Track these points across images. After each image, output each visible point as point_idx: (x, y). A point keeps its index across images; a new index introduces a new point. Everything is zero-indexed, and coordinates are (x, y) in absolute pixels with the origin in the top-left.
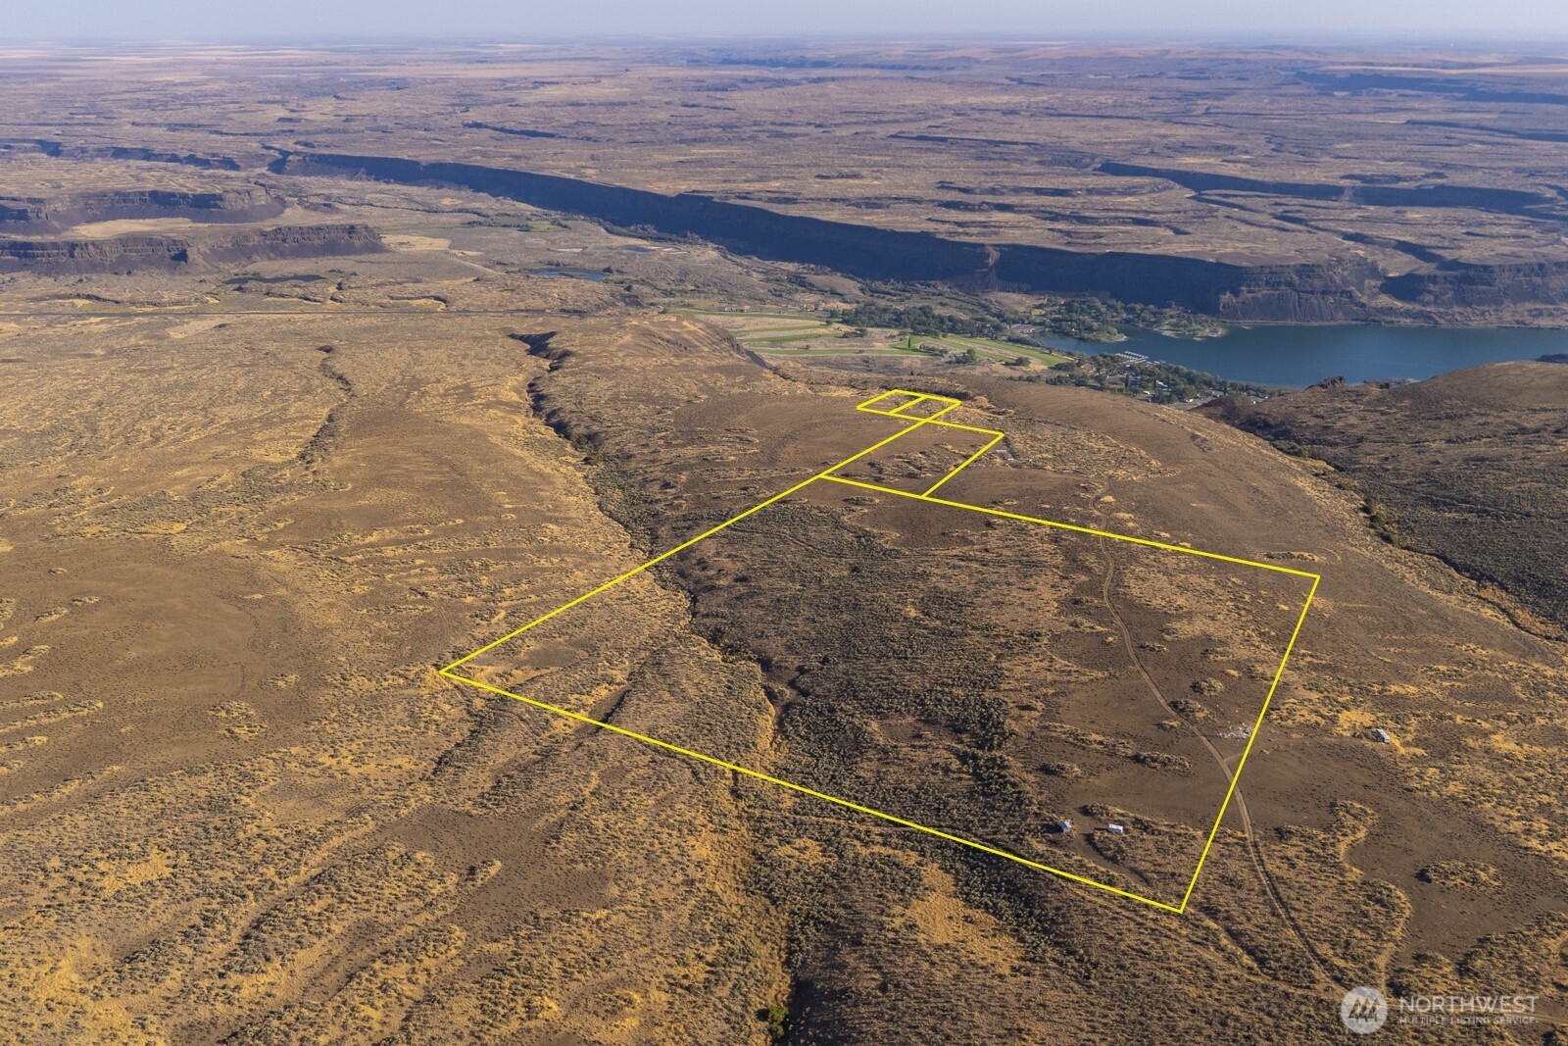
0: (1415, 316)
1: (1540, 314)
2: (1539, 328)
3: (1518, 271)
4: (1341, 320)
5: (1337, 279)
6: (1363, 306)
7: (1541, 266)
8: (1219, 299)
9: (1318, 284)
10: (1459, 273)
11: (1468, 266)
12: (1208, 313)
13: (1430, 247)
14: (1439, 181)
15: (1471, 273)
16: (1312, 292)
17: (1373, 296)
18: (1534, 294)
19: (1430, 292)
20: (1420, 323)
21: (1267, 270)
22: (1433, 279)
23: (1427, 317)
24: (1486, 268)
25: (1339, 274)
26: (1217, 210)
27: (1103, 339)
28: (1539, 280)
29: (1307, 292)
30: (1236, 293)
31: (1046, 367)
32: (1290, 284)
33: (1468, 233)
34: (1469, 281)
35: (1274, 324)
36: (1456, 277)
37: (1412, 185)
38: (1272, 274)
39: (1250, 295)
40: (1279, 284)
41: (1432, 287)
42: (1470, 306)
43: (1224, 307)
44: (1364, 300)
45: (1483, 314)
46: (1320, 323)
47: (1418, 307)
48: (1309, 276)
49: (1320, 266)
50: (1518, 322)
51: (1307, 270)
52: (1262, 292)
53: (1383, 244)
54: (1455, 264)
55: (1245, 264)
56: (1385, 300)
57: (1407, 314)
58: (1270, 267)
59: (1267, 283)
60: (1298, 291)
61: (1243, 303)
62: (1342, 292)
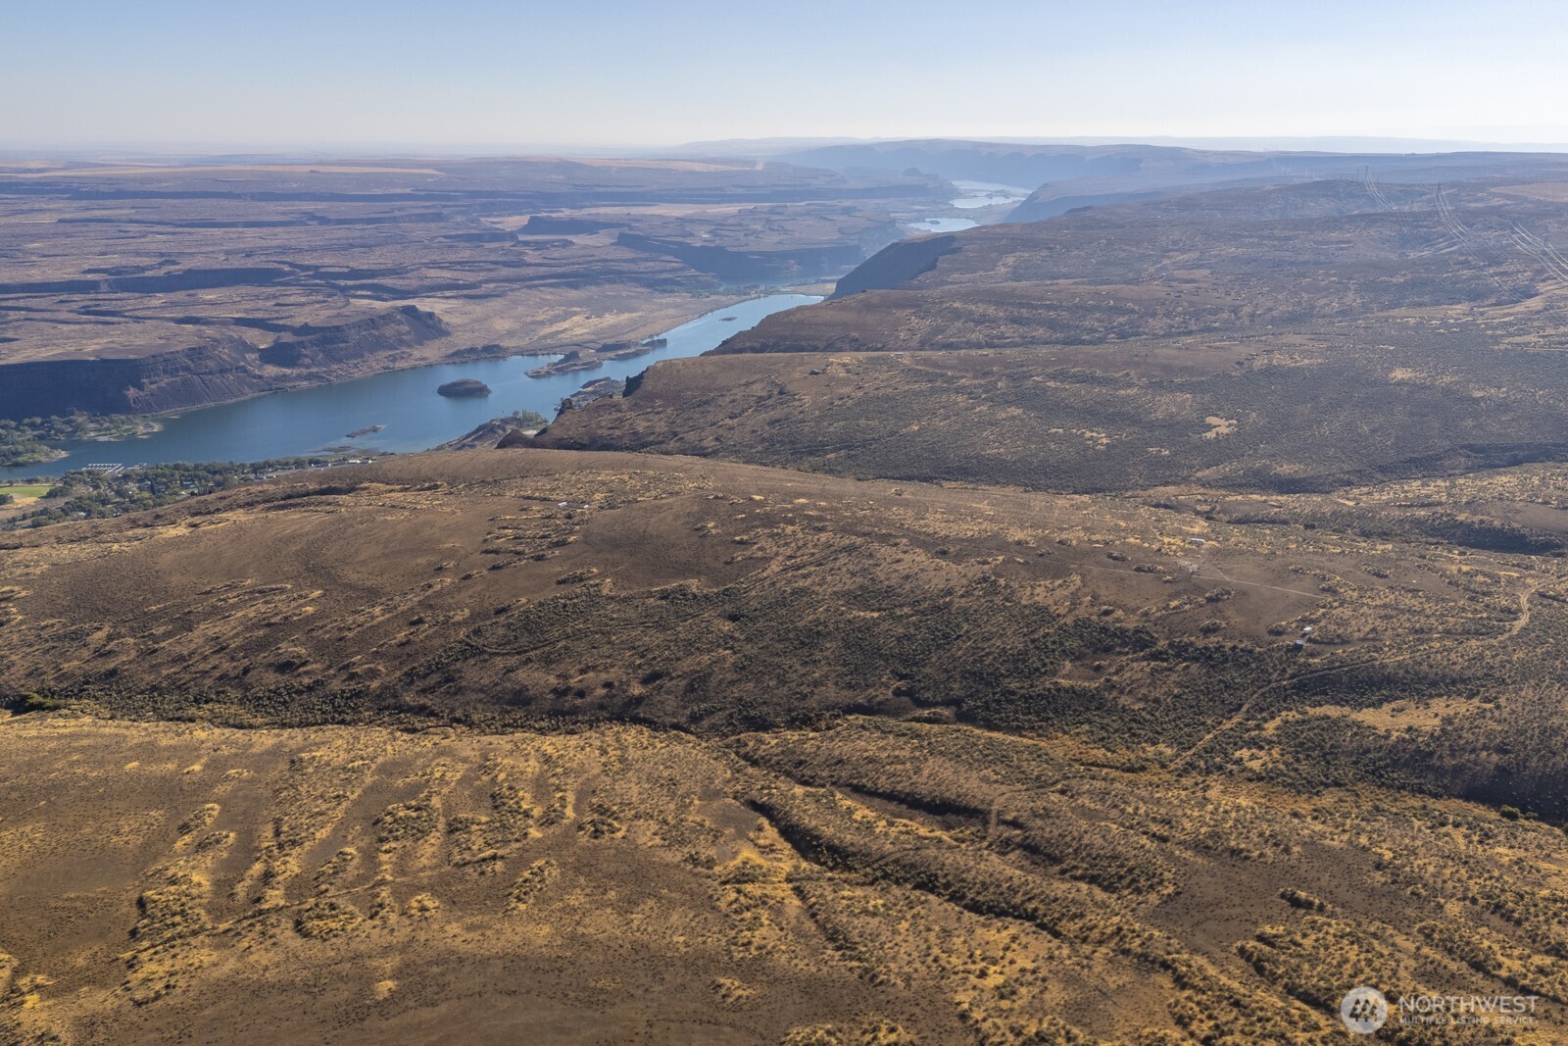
0: (310, 377)
1: (394, 360)
2: (403, 370)
3: (359, 327)
4: (250, 395)
5: (225, 357)
6: (260, 377)
7: (372, 321)
8: (126, 396)
9: (211, 364)
10: (318, 335)
11: (322, 329)
12: (120, 412)
13: (269, 319)
14: (172, 268)
15: (328, 334)
16: (211, 373)
17: (260, 368)
18: (379, 344)
19: (306, 356)
20: (315, 384)
21: (161, 359)
22: (302, 344)
23: (317, 376)
24: (337, 328)
25: (225, 353)
26: (7, 315)
27: (43, 459)
28: (376, 333)
29: (205, 373)
30: (140, 387)
31: (35, 499)
32: (187, 369)
33: (277, 305)
34: (328, 339)
35: (194, 408)
36: (318, 340)
37: (162, 272)
38: (164, 362)
39: (153, 386)
40: (177, 370)
41: (304, 352)
42: (340, 361)
43: (135, 402)
44: (257, 372)
45: (356, 366)
46: (234, 400)
47: (304, 371)
48: (200, 359)
49: (205, 347)
50: (385, 368)
51: (196, 353)
52: (165, 381)
53: (224, 322)
54: (306, 329)
55: (132, 357)
56: (271, 370)
57: (300, 377)
58: (161, 355)
59: (165, 372)
60: (198, 374)
61: (152, 395)
62: (237, 368)
